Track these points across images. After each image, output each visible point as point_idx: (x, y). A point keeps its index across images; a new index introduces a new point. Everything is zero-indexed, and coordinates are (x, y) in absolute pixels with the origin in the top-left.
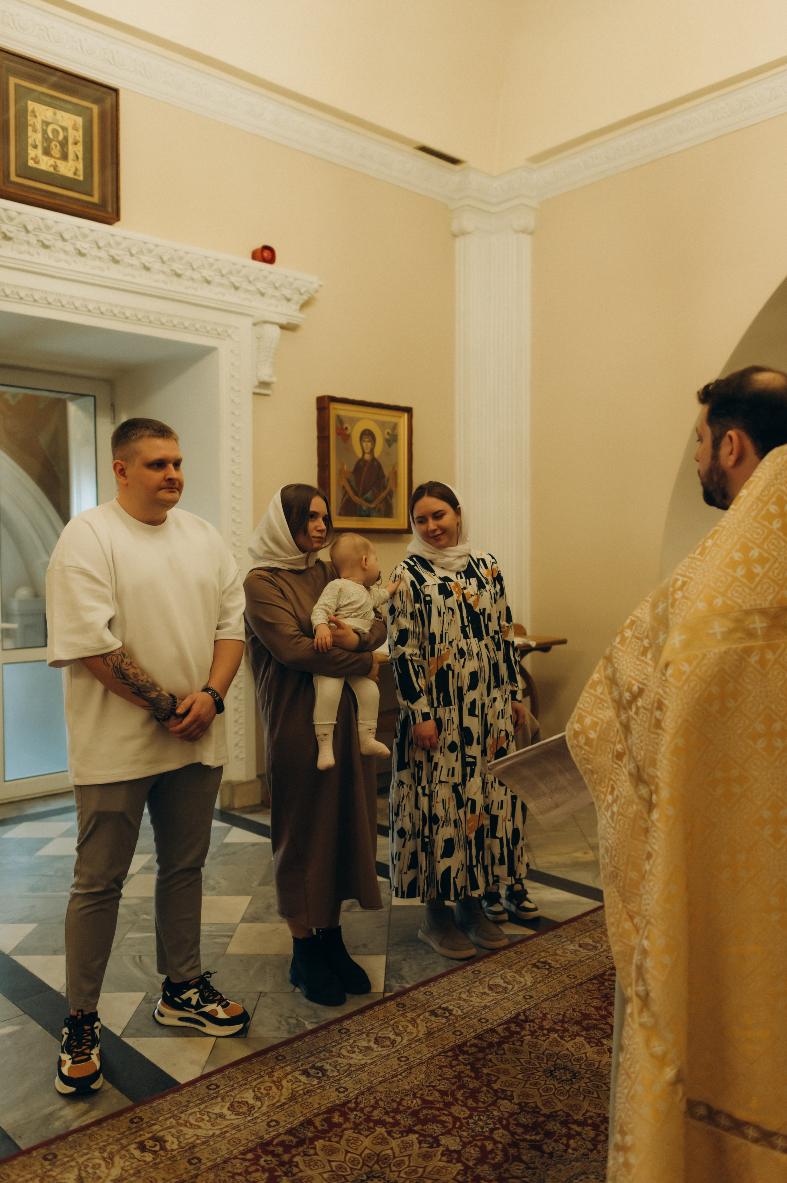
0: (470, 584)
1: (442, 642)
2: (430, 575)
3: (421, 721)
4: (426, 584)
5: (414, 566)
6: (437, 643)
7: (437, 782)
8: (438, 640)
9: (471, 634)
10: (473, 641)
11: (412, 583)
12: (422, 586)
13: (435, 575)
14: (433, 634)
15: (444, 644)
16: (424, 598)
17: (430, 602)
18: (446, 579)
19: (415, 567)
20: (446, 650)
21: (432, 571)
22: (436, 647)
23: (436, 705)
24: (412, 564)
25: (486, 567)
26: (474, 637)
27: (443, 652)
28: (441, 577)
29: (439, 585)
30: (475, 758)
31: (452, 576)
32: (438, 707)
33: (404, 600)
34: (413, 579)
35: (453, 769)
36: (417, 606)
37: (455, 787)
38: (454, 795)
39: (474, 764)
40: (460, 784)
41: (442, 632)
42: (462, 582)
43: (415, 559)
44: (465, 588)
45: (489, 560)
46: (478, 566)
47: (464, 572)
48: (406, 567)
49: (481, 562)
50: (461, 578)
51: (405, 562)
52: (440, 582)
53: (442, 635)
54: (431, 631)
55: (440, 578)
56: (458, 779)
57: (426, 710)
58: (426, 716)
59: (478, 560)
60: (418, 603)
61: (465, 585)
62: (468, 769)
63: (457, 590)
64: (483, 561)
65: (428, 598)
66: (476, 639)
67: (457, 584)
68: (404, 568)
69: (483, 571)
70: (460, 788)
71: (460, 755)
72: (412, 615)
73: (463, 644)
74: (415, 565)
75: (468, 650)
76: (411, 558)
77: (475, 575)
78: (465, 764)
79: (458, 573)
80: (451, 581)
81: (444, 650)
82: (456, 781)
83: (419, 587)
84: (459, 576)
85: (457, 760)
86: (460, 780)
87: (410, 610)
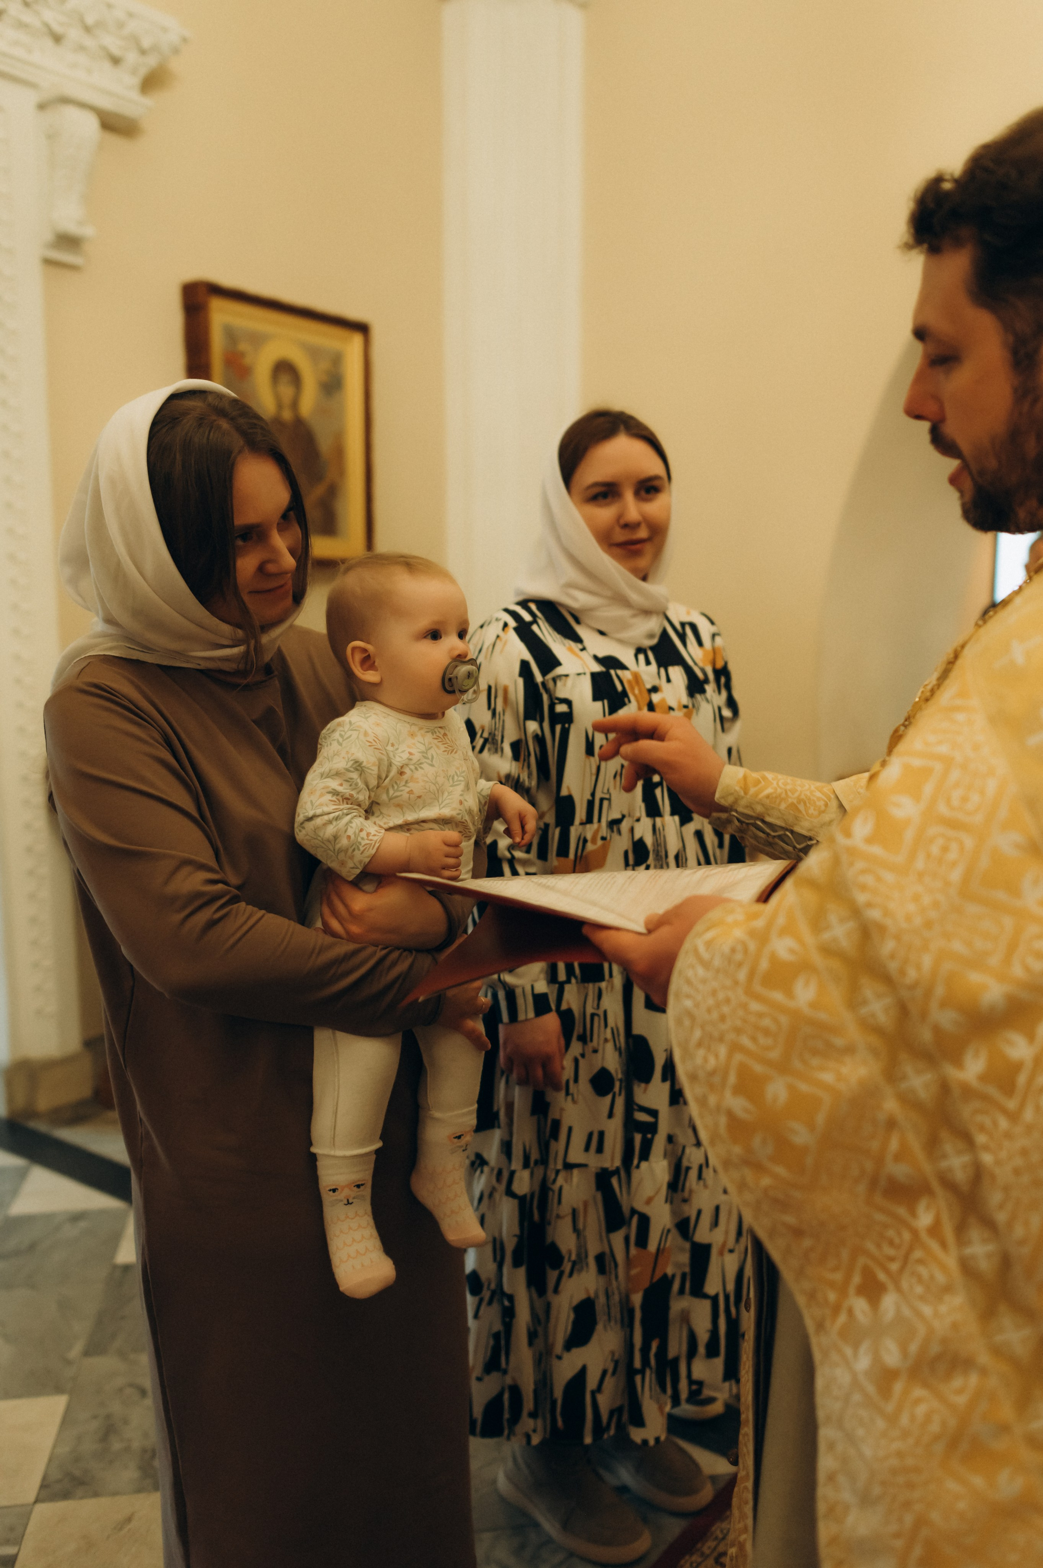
0: (669, 680)
1: (589, 820)
2: (570, 650)
3: (531, 1014)
4: (559, 671)
5: (531, 623)
6: (577, 821)
7: (560, 1166)
8: (580, 813)
9: (666, 806)
10: (670, 822)
11: (525, 667)
12: (549, 676)
13: (583, 649)
14: (570, 799)
15: (595, 825)
16: (552, 707)
17: (568, 718)
18: (611, 662)
19: (535, 628)
20: (600, 842)
21: (577, 639)
22: (574, 832)
23: (562, 976)
24: (527, 617)
25: (700, 643)
26: (673, 813)
27: (590, 847)
28: (601, 655)
29: (594, 676)
30: (654, 1113)
31: (626, 656)
32: (568, 981)
33: (499, 708)
34: (527, 656)
35: (601, 1134)
36: (532, 726)
37: (603, 1179)
38: (599, 1196)
39: (652, 1128)
40: (617, 1172)
41: (593, 794)
42: (649, 673)
43: (533, 607)
44: (655, 689)
45: (705, 629)
46: (683, 637)
47: (652, 648)
48: (512, 623)
49: (688, 631)
50: (648, 663)
51: (507, 610)
52: (597, 668)
53: (590, 804)
54: (564, 792)
55: (596, 658)
56: (612, 1158)
57: (542, 987)
58: (541, 1004)
59: (683, 625)
60: (534, 719)
61: (656, 682)
62: (638, 1138)
63: (637, 691)
64: (694, 628)
65: (561, 708)
66: (677, 818)
67: (637, 677)
68: (506, 625)
69: (693, 653)
70: (614, 1181)
71: (620, 1102)
72: (516, 747)
73: (644, 829)
74: (535, 621)
75: (657, 844)
76: (524, 604)
77: (679, 660)
78: (630, 1125)
79: (639, 650)
80: (624, 667)
81: (594, 841)
82: (607, 1165)
83: (539, 678)
84: (641, 657)
85: (611, 1115)
86: (618, 1163)
87: (511, 734)
